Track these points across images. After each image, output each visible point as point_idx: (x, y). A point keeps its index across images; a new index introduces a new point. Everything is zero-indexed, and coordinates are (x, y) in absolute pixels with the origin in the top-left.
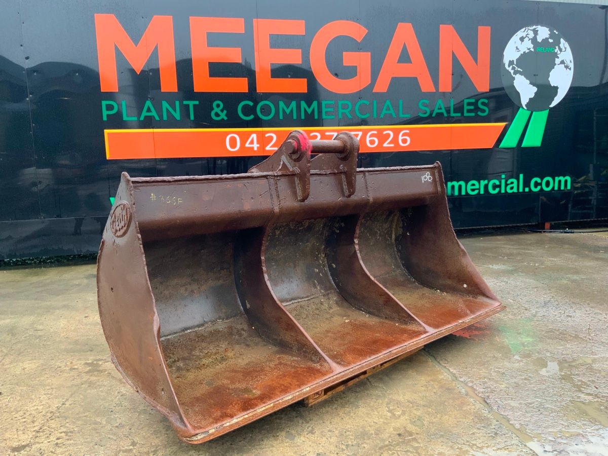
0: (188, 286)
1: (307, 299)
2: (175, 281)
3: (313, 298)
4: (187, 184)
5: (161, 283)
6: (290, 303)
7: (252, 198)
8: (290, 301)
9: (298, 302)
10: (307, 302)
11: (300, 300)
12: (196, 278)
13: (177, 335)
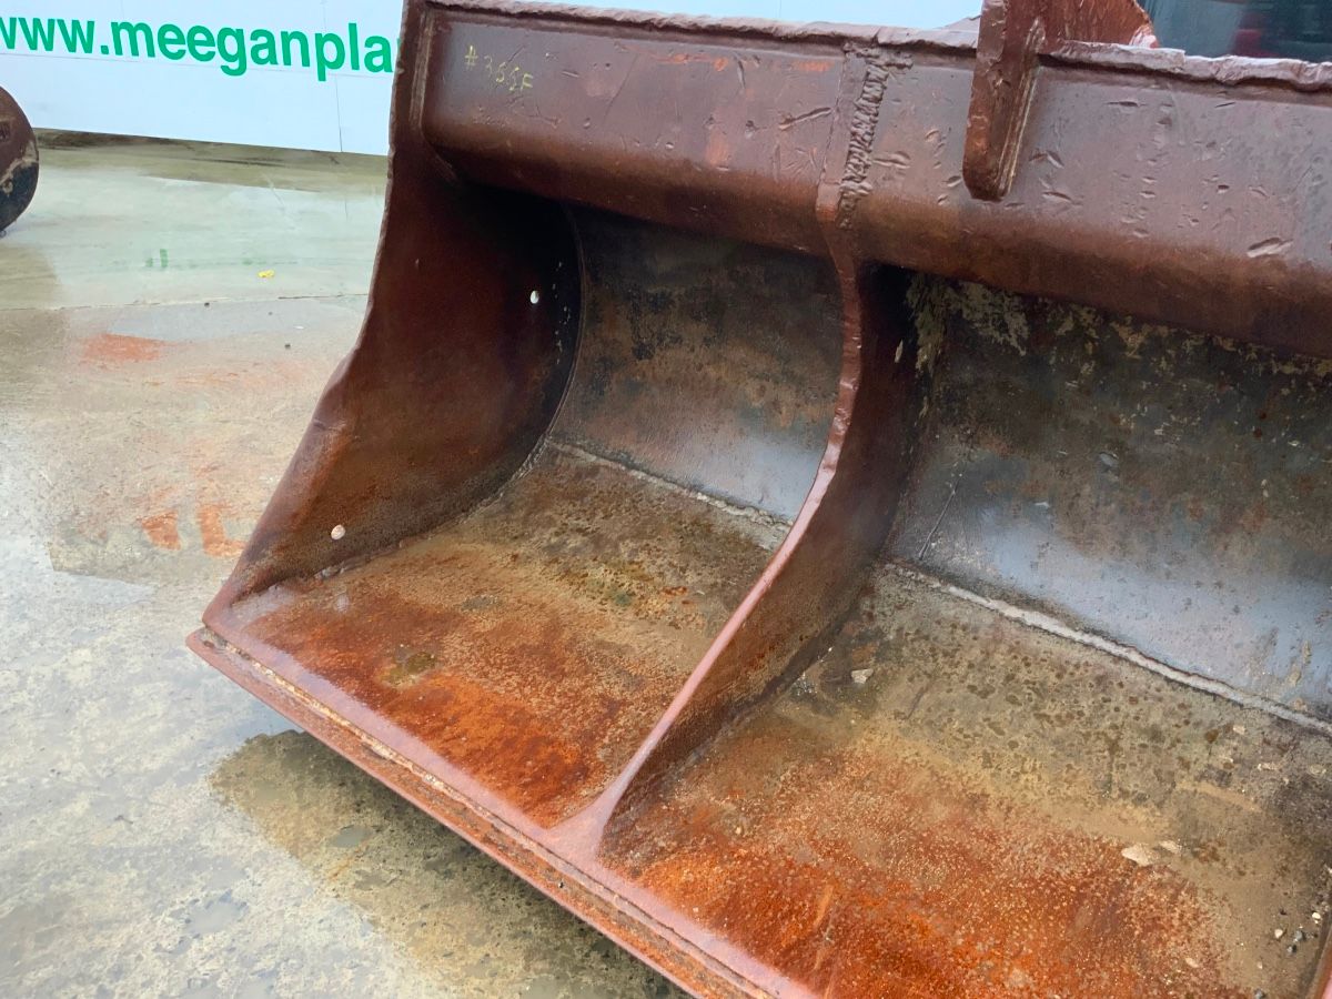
0: (769, 385)
1: (1173, 675)
2: (740, 353)
3: (1215, 695)
4: (561, 30)
5: (707, 341)
6: (1077, 636)
7: (750, 124)
8: (1086, 631)
9: (1119, 659)
10: (1159, 682)
11: (1134, 657)
12: (798, 371)
13: (670, 487)
